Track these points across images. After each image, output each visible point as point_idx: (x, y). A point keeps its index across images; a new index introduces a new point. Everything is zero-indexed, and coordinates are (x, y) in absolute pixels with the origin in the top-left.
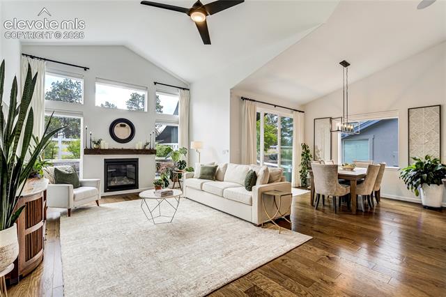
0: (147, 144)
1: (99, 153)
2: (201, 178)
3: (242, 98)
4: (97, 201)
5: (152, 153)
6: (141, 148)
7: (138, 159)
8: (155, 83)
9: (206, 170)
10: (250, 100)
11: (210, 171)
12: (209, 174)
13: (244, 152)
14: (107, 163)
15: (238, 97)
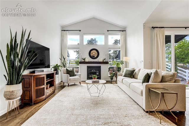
0: (105, 59)
1: (84, 64)
2: (124, 76)
3: (152, 27)
4: (80, 82)
5: (107, 64)
6: (101, 61)
7: (101, 66)
8: (108, 31)
9: (128, 72)
10: (160, 28)
11: (130, 73)
12: (129, 74)
13: (155, 62)
14: (88, 67)
15: (150, 27)
